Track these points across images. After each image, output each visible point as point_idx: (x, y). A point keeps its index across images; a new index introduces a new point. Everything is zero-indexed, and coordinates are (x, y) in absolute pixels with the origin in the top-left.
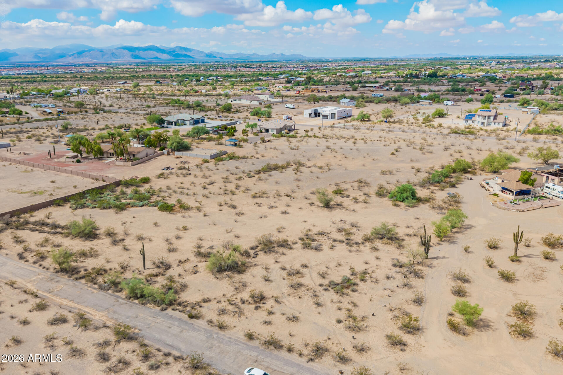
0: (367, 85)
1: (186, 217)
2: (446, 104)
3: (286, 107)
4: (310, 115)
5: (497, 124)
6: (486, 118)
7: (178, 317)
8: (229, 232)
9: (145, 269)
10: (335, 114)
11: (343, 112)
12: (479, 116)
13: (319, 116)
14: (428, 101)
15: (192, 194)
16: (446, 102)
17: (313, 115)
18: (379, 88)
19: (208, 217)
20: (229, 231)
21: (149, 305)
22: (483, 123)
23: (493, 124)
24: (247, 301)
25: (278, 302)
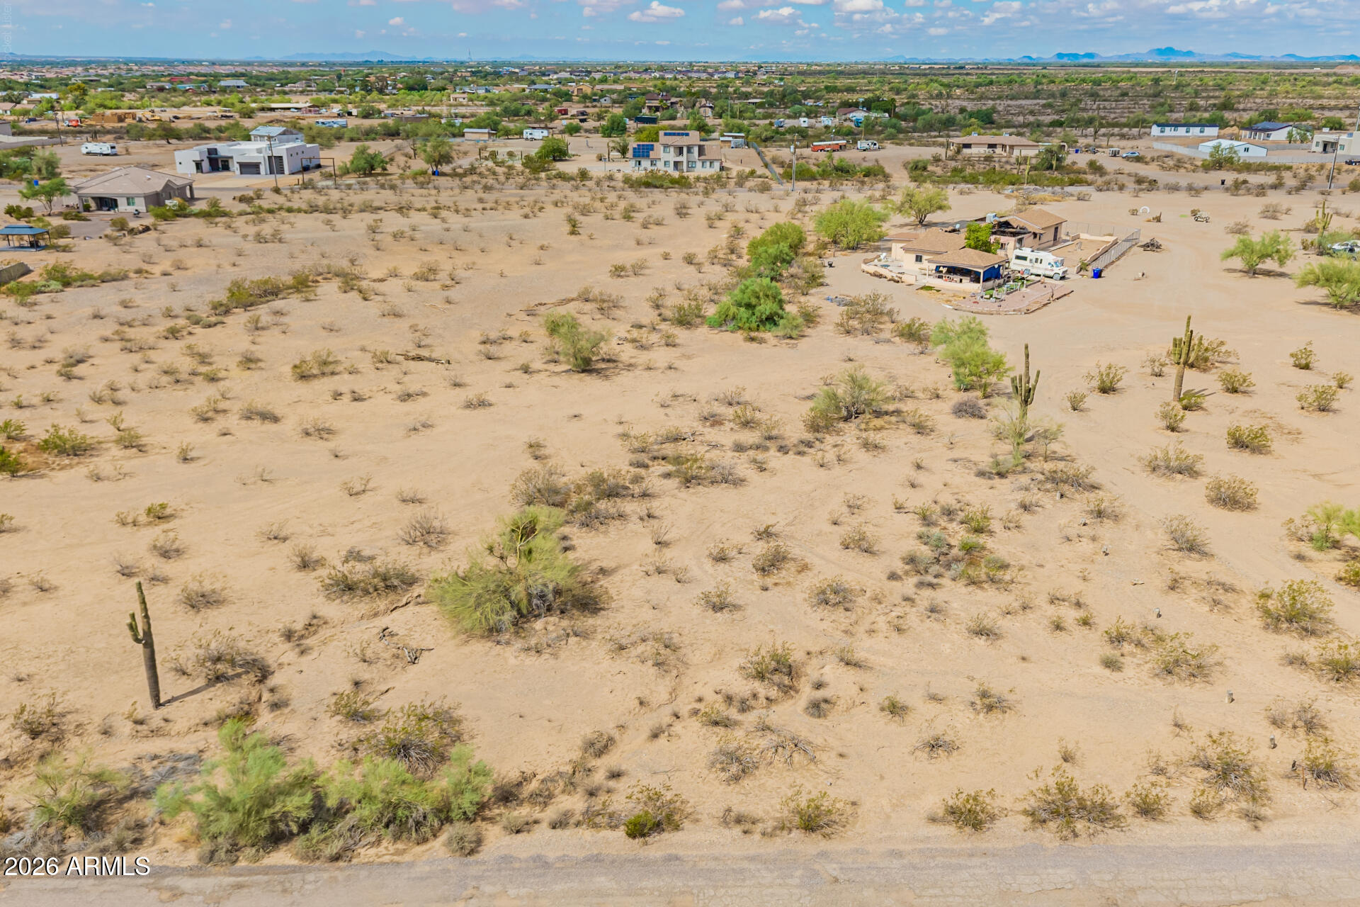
0: (274, 105)
1: (108, 479)
2: (529, 137)
3: (84, 151)
4: (198, 166)
5: (708, 164)
6: (685, 150)
7: (581, 854)
8: (357, 494)
9: (158, 704)
10: (281, 158)
11: (300, 153)
12: (666, 146)
13: (226, 167)
14: (486, 131)
15: (36, 401)
16: (529, 131)
17: (206, 165)
18: (310, 111)
19: (202, 462)
20: (358, 488)
21: (366, 853)
22: (676, 164)
23: (699, 164)
24: (755, 696)
25: (857, 665)
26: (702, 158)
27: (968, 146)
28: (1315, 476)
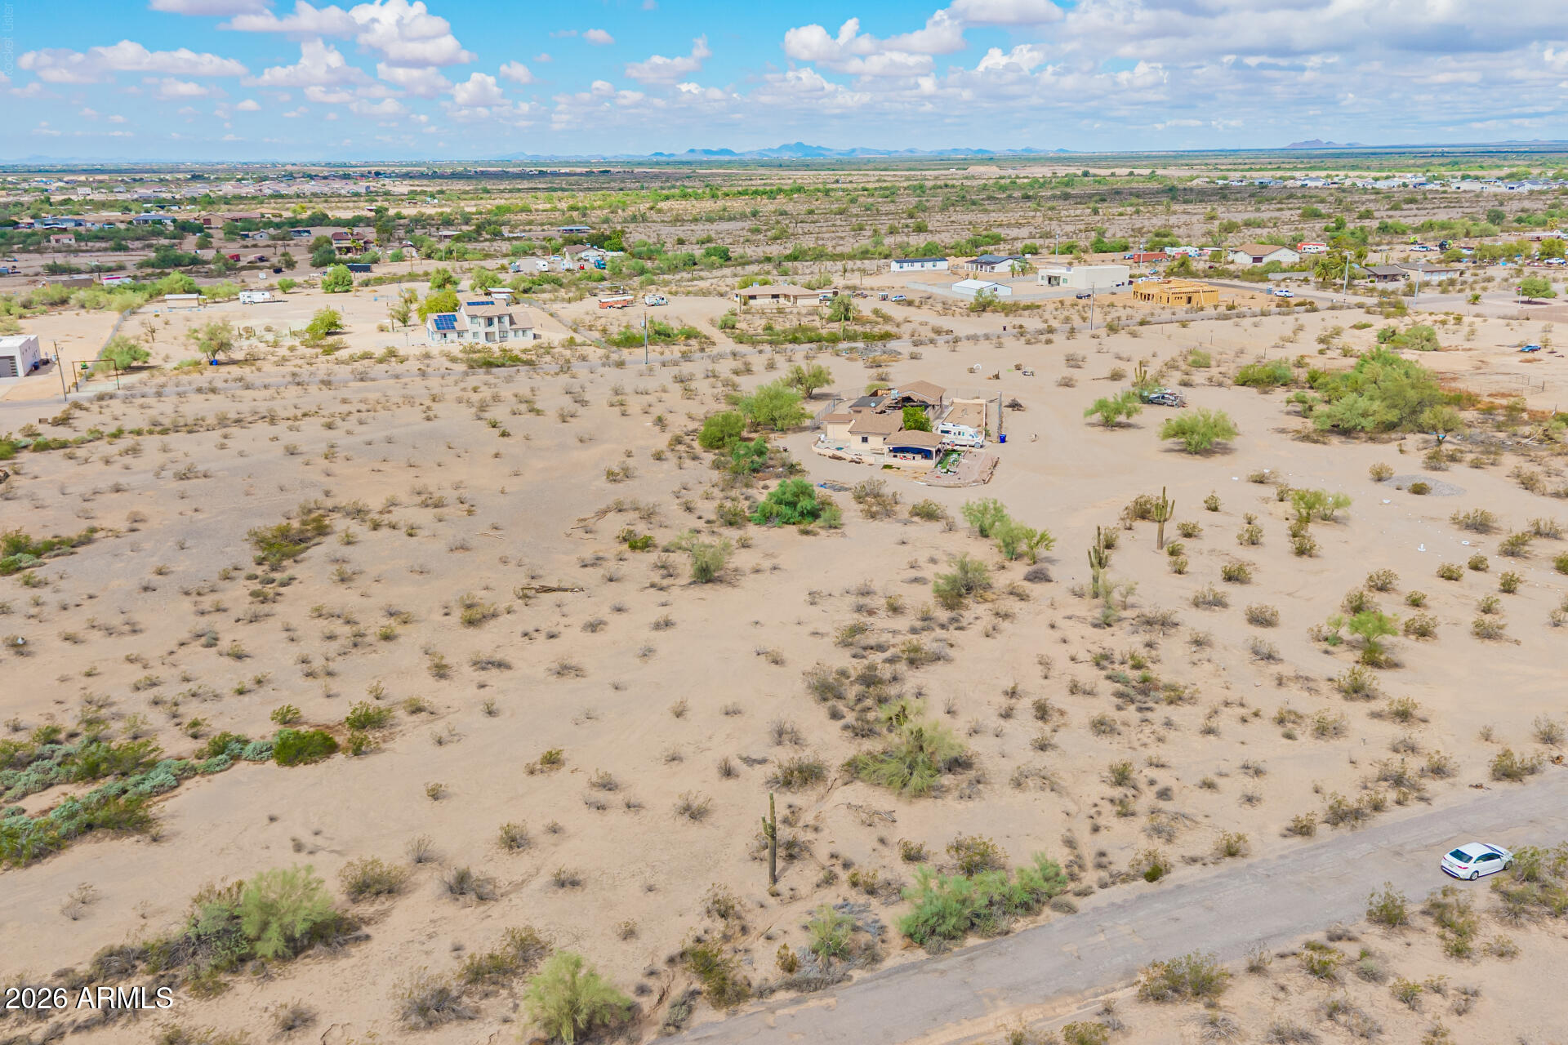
2: (247, 300)
6: (496, 320)
7: (1135, 896)
9: (775, 881)
12: (471, 317)
14: (194, 296)
16: (246, 294)
22: (489, 335)
23: (511, 334)
24: (1126, 796)
25: (1163, 766)
26: (514, 327)
27: (753, 297)
28: (1289, 594)
